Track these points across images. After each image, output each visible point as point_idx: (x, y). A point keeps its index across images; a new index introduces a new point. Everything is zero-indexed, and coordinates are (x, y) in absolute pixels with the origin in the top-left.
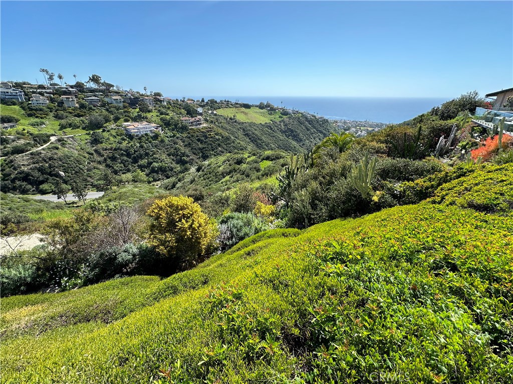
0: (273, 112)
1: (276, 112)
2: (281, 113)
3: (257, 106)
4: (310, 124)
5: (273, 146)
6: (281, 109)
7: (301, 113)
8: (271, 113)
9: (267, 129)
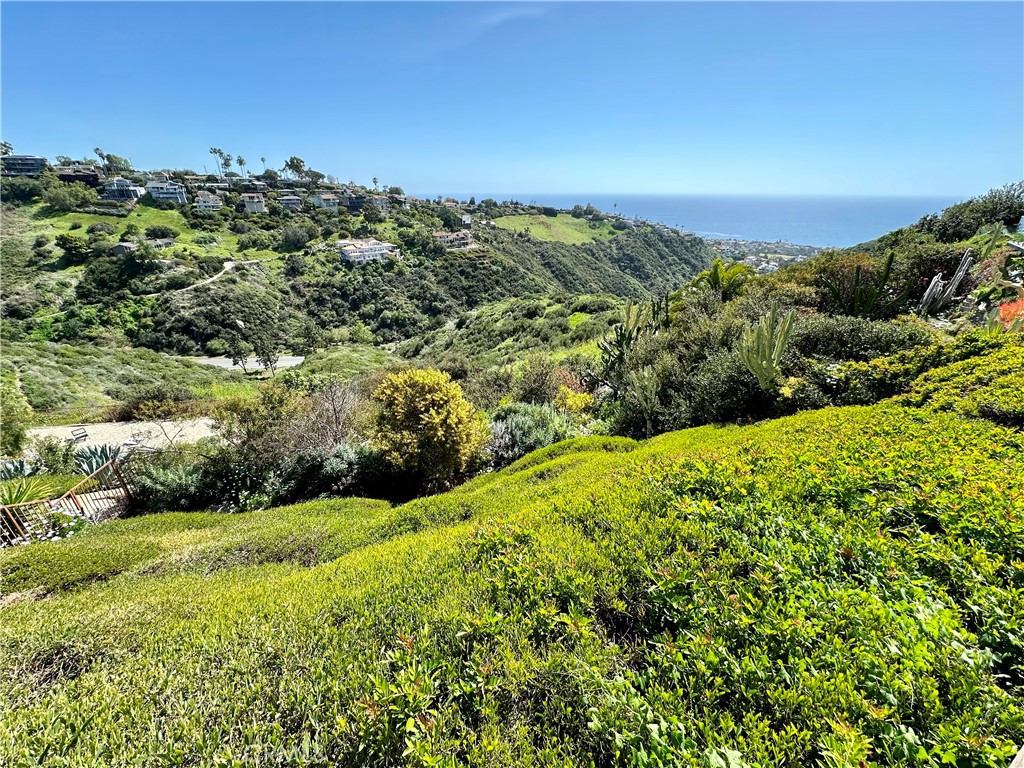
0: (597, 224)
1: (604, 224)
2: (613, 226)
3: (568, 213)
4: (667, 247)
5: (595, 286)
6: (613, 218)
7: (651, 226)
8: (594, 225)
9: (585, 254)
